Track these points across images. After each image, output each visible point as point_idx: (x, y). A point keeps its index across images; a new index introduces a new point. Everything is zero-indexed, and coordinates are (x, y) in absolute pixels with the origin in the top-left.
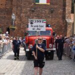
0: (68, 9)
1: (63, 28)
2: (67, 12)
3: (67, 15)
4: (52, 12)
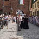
0: (30, 6)
1: (28, 13)
3: (30, 9)
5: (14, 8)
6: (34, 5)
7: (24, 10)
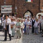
2: (41, 6)
3: (41, 8)
4: (34, 6)
5: (19, 7)
7: (32, 10)
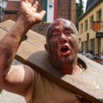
6: (82, 24)
